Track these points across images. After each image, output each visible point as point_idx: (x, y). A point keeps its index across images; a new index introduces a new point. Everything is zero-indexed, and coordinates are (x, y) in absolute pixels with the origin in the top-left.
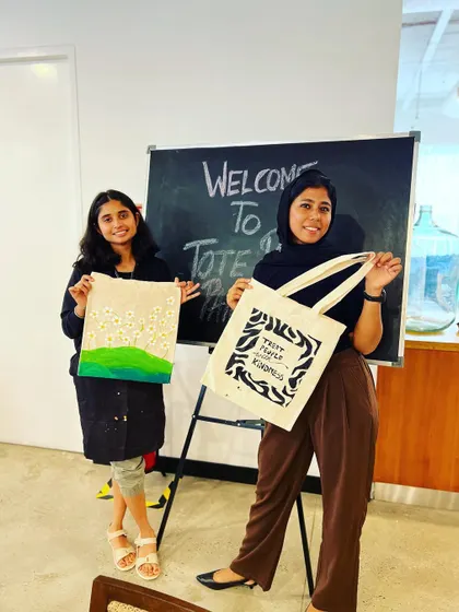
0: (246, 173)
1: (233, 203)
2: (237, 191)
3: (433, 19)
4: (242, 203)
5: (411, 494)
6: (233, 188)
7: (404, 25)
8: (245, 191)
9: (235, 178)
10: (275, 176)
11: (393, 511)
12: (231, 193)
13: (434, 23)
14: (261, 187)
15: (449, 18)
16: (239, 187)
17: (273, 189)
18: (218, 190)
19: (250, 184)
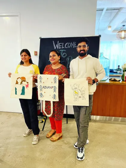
0: (63, 44)
1: (60, 50)
2: (61, 48)
3: (102, 9)
4: (62, 50)
5: (98, 118)
6: (60, 47)
7: (97, 10)
8: (63, 48)
9: (60, 45)
10: (70, 45)
11: (95, 121)
12: (60, 48)
13: (102, 10)
14: (66, 47)
15: (106, 10)
16: (61, 47)
17: (69, 47)
18: (57, 47)
19: (64, 46)
